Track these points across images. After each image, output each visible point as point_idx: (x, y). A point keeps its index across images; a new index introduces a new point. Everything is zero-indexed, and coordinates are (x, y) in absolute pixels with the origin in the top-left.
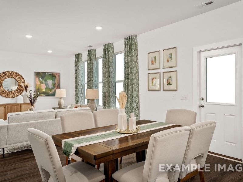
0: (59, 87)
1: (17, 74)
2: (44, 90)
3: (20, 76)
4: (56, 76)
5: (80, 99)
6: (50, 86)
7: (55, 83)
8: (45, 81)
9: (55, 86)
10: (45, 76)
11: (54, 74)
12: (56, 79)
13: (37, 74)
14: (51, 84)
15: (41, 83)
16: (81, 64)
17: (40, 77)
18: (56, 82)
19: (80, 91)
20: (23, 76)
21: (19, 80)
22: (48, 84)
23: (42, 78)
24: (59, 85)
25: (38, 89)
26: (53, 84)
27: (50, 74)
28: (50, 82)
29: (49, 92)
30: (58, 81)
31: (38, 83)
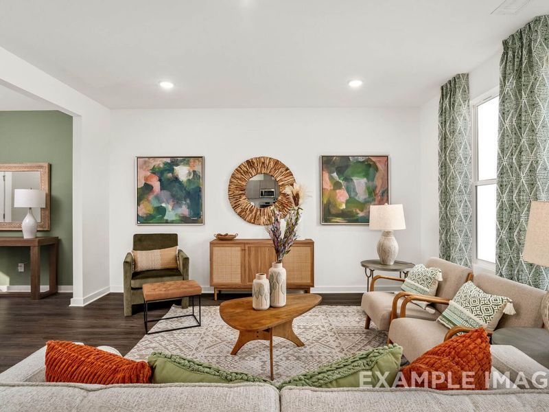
0: (385, 198)
1: (277, 162)
2: (344, 206)
3: (284, 169)
4: (378, 165)
5: (460, 240)
6: (362, 195)
7: (376, 187)
8: (347, 179)
9: (376, 195)
10: (347, 167)
11: (373, 159)
12: (378, 174)
13: (328, 163)
14: (364, 188)
15: (337, 186)
16: (464, 110)
17: (333, 169)
18: (378, 182)
19: (460, 211)
20: (292, 169)
21: (281, 180)
22: (354, 189)
23: (340, 171)
24: (386, 192)
25: (329, 203)
26: (368, 188)
27: (361, 159)
28: (360, 183)
29: (358, 211)
30: (382, 179)
31: (328, 186)
